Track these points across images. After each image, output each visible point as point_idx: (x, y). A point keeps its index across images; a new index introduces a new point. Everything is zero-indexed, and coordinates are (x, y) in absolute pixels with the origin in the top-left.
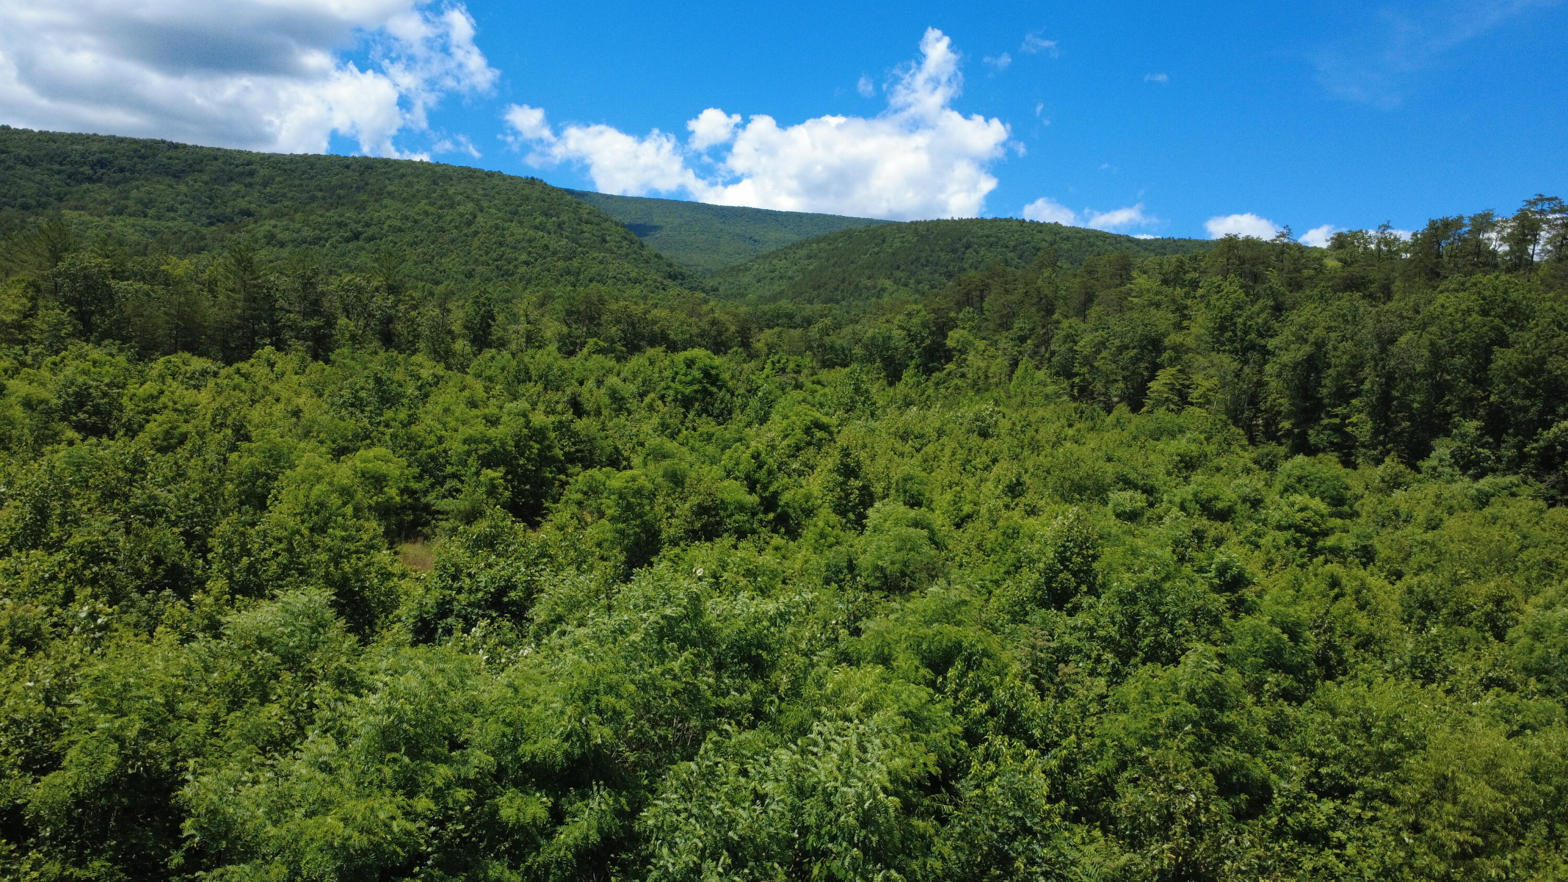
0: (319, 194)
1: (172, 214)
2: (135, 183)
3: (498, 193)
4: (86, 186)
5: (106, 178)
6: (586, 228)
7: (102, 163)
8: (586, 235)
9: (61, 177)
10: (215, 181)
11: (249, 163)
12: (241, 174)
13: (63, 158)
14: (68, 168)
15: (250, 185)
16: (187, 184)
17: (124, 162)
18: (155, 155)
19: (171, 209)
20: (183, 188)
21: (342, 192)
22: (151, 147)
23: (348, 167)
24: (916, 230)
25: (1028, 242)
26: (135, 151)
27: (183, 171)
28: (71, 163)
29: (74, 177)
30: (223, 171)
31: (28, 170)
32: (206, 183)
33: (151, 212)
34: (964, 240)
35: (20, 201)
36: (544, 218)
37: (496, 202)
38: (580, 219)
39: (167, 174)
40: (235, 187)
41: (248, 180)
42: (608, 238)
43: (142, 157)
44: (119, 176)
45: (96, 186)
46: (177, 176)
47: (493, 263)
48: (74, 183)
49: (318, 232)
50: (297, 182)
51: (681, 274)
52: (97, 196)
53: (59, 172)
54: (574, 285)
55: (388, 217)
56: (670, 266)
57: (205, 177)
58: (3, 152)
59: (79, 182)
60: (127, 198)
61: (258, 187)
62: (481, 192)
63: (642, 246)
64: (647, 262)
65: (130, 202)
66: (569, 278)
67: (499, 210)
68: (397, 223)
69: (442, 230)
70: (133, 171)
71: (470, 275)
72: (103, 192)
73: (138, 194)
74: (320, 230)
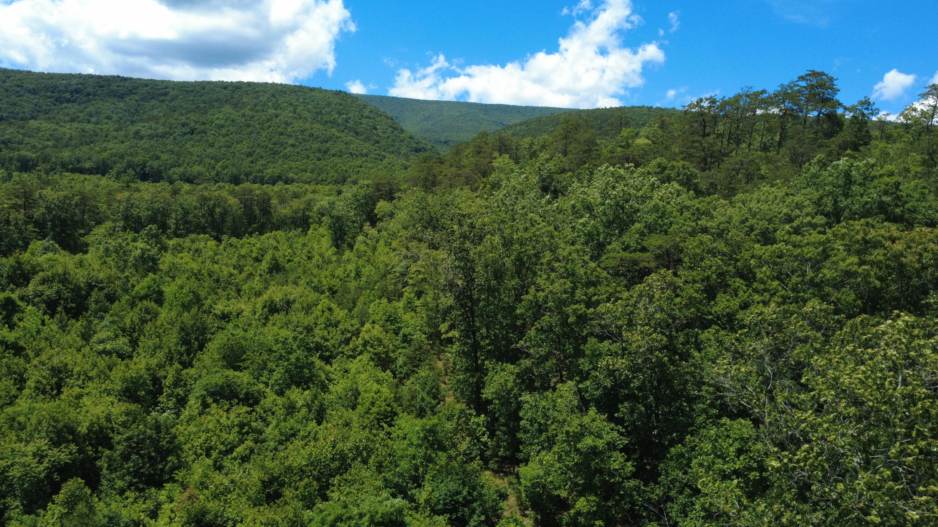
0: (202, 105)
1: (107, 121)
2: (93, 102)
3: (313, 101)
4: (65, 105)
5: (78, 100)
6: (364, 121)
7: (77, 91)
8: (363, 126)
9: (51, 100)
10: (143, 99)
11: (166, 88)
12: (161, 94)
13: (54, 89)
14: (56, 95)
15: (163, 101)
16: (125, 102)
17: (90, 90)
18: (109, 85)
19: (109, 118)
20: (122, 105)
21: (214, 103)
22: (109, 80)
23: (225, 88)
26: (98, 82)
27: (125, 94)
28: (59, 92)
29: (60, 100)
30: (149, 93)
31: (32, 97)
32: (137, 101)
33: (94, 120)
36: (337, 116)
37: (309, 106)
38: (362, 116)
39: (115, 96)
40: (153, 102)
41: (163, 98)
43: (102, 86)
44: (85, 99)
45: (70, 105)
46: (121, 97)
47: (270, 146)
48: (58, 103)
49: (168, 129)
50: (191, 98)
51: (423, 148)
52: (66, 111)
53: (50, 97)
54: (319, 159)
55: (218, 118)
56: (417, 143)
57: (137, 97)
58: (19, 86)
59: (61, 103)
60: (82, 112)
61: (167, 102)
62: (301, 100)
63: (402, 131)
64: (402, 141)
65: (82, 114)
66: (317, 154)
67: (309, 112)
68: (222, 122)
69: (249, 126)
70: (95, 95)
71: (249, 154)
72: (73, 108)
73: (91, 109)
74: (170, 128)
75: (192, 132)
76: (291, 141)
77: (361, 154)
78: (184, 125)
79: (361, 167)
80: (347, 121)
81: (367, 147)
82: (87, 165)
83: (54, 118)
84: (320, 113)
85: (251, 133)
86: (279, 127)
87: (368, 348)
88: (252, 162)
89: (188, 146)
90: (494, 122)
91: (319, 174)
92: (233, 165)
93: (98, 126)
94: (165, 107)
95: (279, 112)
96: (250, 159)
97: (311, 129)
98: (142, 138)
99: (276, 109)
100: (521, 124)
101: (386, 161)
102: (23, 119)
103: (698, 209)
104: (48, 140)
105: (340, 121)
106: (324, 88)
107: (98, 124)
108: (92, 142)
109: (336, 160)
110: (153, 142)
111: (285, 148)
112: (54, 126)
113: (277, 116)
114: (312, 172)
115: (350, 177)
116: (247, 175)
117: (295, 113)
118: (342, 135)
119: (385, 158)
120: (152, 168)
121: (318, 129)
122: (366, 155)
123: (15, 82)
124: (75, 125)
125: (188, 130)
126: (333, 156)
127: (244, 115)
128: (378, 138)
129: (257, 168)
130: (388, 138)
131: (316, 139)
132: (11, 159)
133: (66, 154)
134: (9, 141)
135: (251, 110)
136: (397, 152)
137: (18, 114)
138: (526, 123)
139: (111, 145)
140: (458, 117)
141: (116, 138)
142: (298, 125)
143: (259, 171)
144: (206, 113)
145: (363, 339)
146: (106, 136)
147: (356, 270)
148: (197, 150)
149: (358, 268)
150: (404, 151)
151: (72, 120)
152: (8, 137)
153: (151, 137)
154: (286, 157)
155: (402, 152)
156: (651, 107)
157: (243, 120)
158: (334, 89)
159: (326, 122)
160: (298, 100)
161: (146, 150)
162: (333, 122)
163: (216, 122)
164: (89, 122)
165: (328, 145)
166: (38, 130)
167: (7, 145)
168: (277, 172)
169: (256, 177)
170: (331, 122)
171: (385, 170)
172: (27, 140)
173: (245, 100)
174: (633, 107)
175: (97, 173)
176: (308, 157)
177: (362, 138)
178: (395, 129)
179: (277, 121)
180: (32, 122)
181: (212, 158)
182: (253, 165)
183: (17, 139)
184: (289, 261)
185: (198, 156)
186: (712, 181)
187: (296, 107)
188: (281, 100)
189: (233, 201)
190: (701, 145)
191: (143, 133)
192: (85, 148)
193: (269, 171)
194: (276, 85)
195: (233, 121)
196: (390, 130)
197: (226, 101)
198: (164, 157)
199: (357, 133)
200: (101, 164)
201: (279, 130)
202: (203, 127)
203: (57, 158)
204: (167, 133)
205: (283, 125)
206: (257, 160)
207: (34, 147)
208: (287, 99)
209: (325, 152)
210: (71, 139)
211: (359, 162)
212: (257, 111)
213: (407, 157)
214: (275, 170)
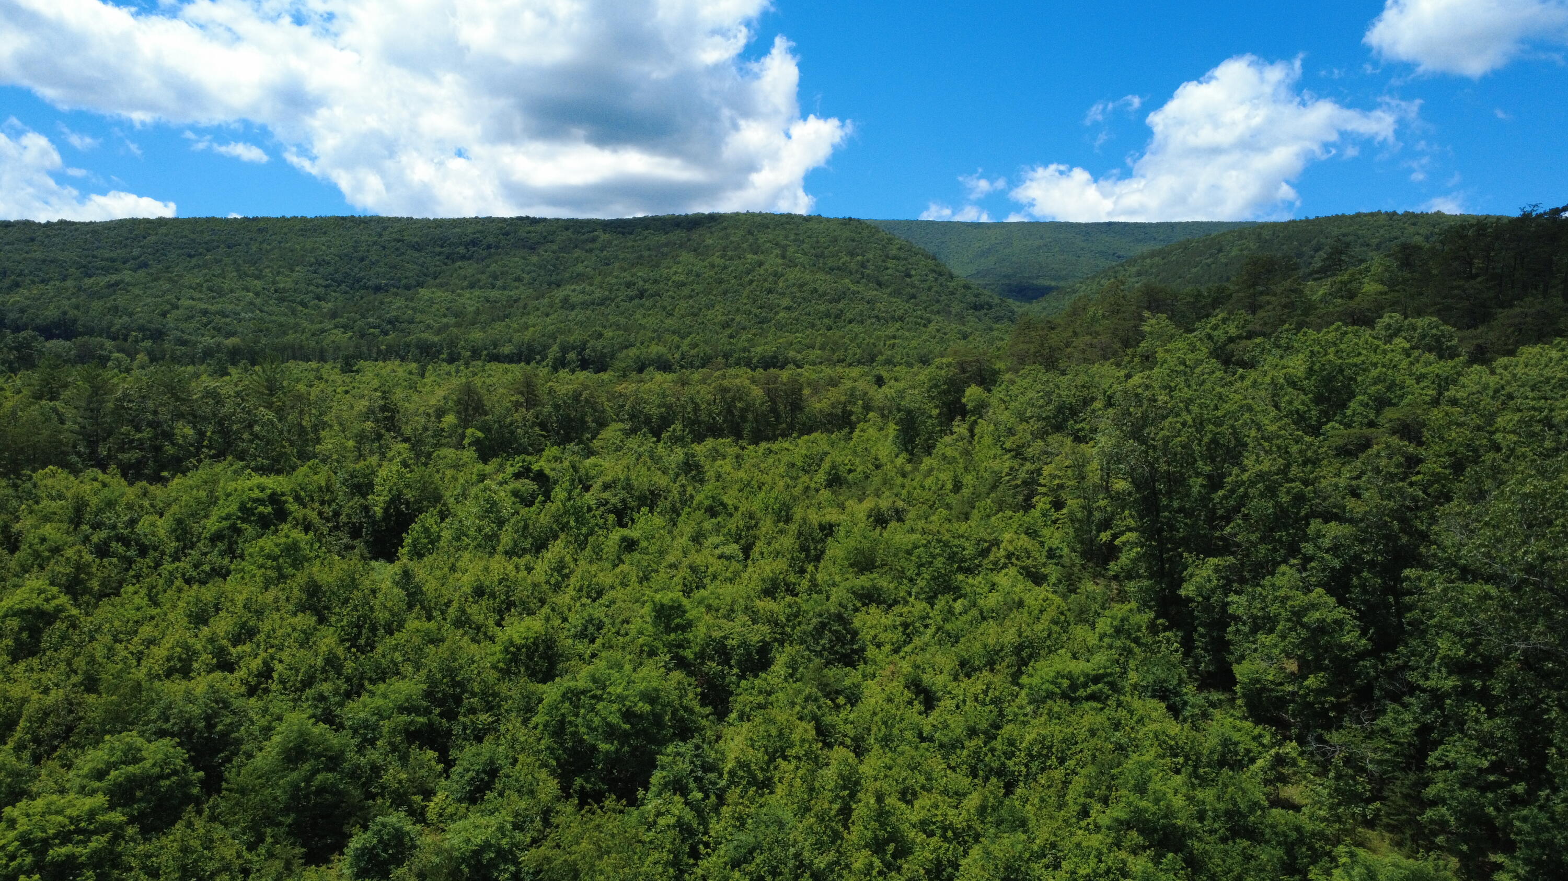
0: (647, 253)
1: (517, 284)
2: (496, 257)
3: (809, 237)
4: (459, 263)
5: (476, 256)
6: (890, 264)
7: (474, 243)
8: (890, 271)
9: (441, 257)
10: (562, 249)
12: (586, 241)
13: (443, 241)
14: (446, 250)
15: (591, 251)
16: (539, 255)
17: (491, 240)
18: (516, 232)
19: (519, 279)
20: (535, 259)
21: (665, 250)
24: (1260, 234)
25: (1396, 238)
26: (501, 228)
27: (538, 243)
28: (450, 245)
29: (452, 258)
30: (570, 239)
31: (416, 254)
32: (554, 252)
33: (499, 283)
34: (1314, 242)
35: (403, 282)
36: (848, 259)
37: (805, 246)
38: (887, 256)
39: (524, 247)
40: (577, 253)
41: (589, 246)
42: (913, 272)
43: (507, 234)
44: (485, 253)
45: (466, 263)
46: (533, 249)
47: (754, 310)
48: (449, 262)
49: (607, 293)
50: (630, 244)
51: (988, 303)
52: (462, 272)
53: (440, 254)
54: (829, 328)
55: (676, 273)
56: (977, 296)
57: (555, 247)
58: (399, 241)
59: (454, 261)
60: (483, 273)
61: (597, 252)
62: (792, 237)
63: (951, 277)
64: (952, 293)
65: (484, 277)
66: (826, 321)
67: (805, 254)
68: (682, 278)
69: (720, 282)
70: (497, 247)
71: (726, 325)
72: (469, 269)
73: (494, 267)
74: (610, 291)
75: (641, 295)
76: (786, 302)
77: (893, 318)
78: (629, 285)
79: (894, 337)
80: (863, 265)
81: (900, 306)
82: (507, 349)
83: (447, 284)
84: (822, 255)
85: (725, 293)
86: (765, 280)
87: (1014, 560)
88: (731, 336)
89: (638, 316)
90: (1102, 253)
91: (833, 351)
92: (706, 342)
93: (506, 292)
94: (594, 258)
95: (762, 257)
96: (729, 331)
97: (815, 281)
98: (573, 307)
99: (756, 253)
100: (1152, 255)
101: (932, 327)
102: (408, 288)
103: (1437, 375)
104: (445, 316)
105: (853, 266)
106: (824, 215)
107: (505, 289)
108: (506, 316)
109: (856, 328)
110: (588, 312)
111: (777, 313)
112: (448, 295)
113: (761, 264)
114: (822, 348)
115: (881, 353)
116: (726, 356)
117: (784, 257)
118: (861, 288)
119: (930, 322)
120: (594, 350)
121: (823, 281)
122: (901, 319)
123: (394, 236)
124: (477, 292)
125: (636, 292)
126: (850, 322)
127: (712, 266)
128: (914, 291)
129: (740, 345)
130: (930, 289)
131: (820, 296)
132: (408, 345)
133: (477, 335)
134: (397, 319)
135: (722, 257)
136: (945, 311)
137: (400, 280)
138: (1160, 253)
139: (532, 320)
140: (1039, 247)
141: (538, 309)
142: (793, 275)
143: (744, 350)
144: (657, 266)
145: (1005, 549)
146: (525, 308)
147: (954, 480)
148: (651, 321)
149: (956, 477)
150: (956, 308)
151: (472, 286)
152: (395, 313)
153: (585, 305)
154: (780, 327)
155: (954, 312)
156: (1395, 213)
157: (712, 273)
158: (841, 216)
159: (832, 269)
160: (786, 237)
161: (580, 324)
162: (843, 270)
163: (674, 278)
164: (493, 287)
165: (840, 306)
166: (432, 301)
167: (394, 326)
168: (770, 349)
169: (739, 359)
170: (839, 269)
171: (934, 341)
172: (418, 317)
173: (709, 242)
174: (1358, 215)
175: (519, 361)
176: (813, 326)
177: (889, 291)
178: (940, 274)
179: (762, 271)
180: (422, 291)
181: (674, 333)
182: (733, 341)
183: (405, 317)
184: (850, 471)
185: (655, 331)
186: (1479, 341)
187: (784, 248)
188: (762, 238)
189: (757, 392)
190: (1464, 291)
191: (574, 299)
192: (499, 326)
193: (759, 349)
194: (753, 214)
195: (698, 275)
196: (931, 276)
197: (681, 246)
198: (608, 333)
199: (880, 284)
200: (524, 347)
201: (766, 285)
202: (656, 288)
203: (466, 341)
204: (606, 299)
205: (771, 279)
206: (737, 333)
207: (429, 327)
208: (771, 237)
209: (838, 317)
210: (478, 312)
211: (891, 331)
212: (731, 259)
213: (961, 318)
214: (767, 347)
